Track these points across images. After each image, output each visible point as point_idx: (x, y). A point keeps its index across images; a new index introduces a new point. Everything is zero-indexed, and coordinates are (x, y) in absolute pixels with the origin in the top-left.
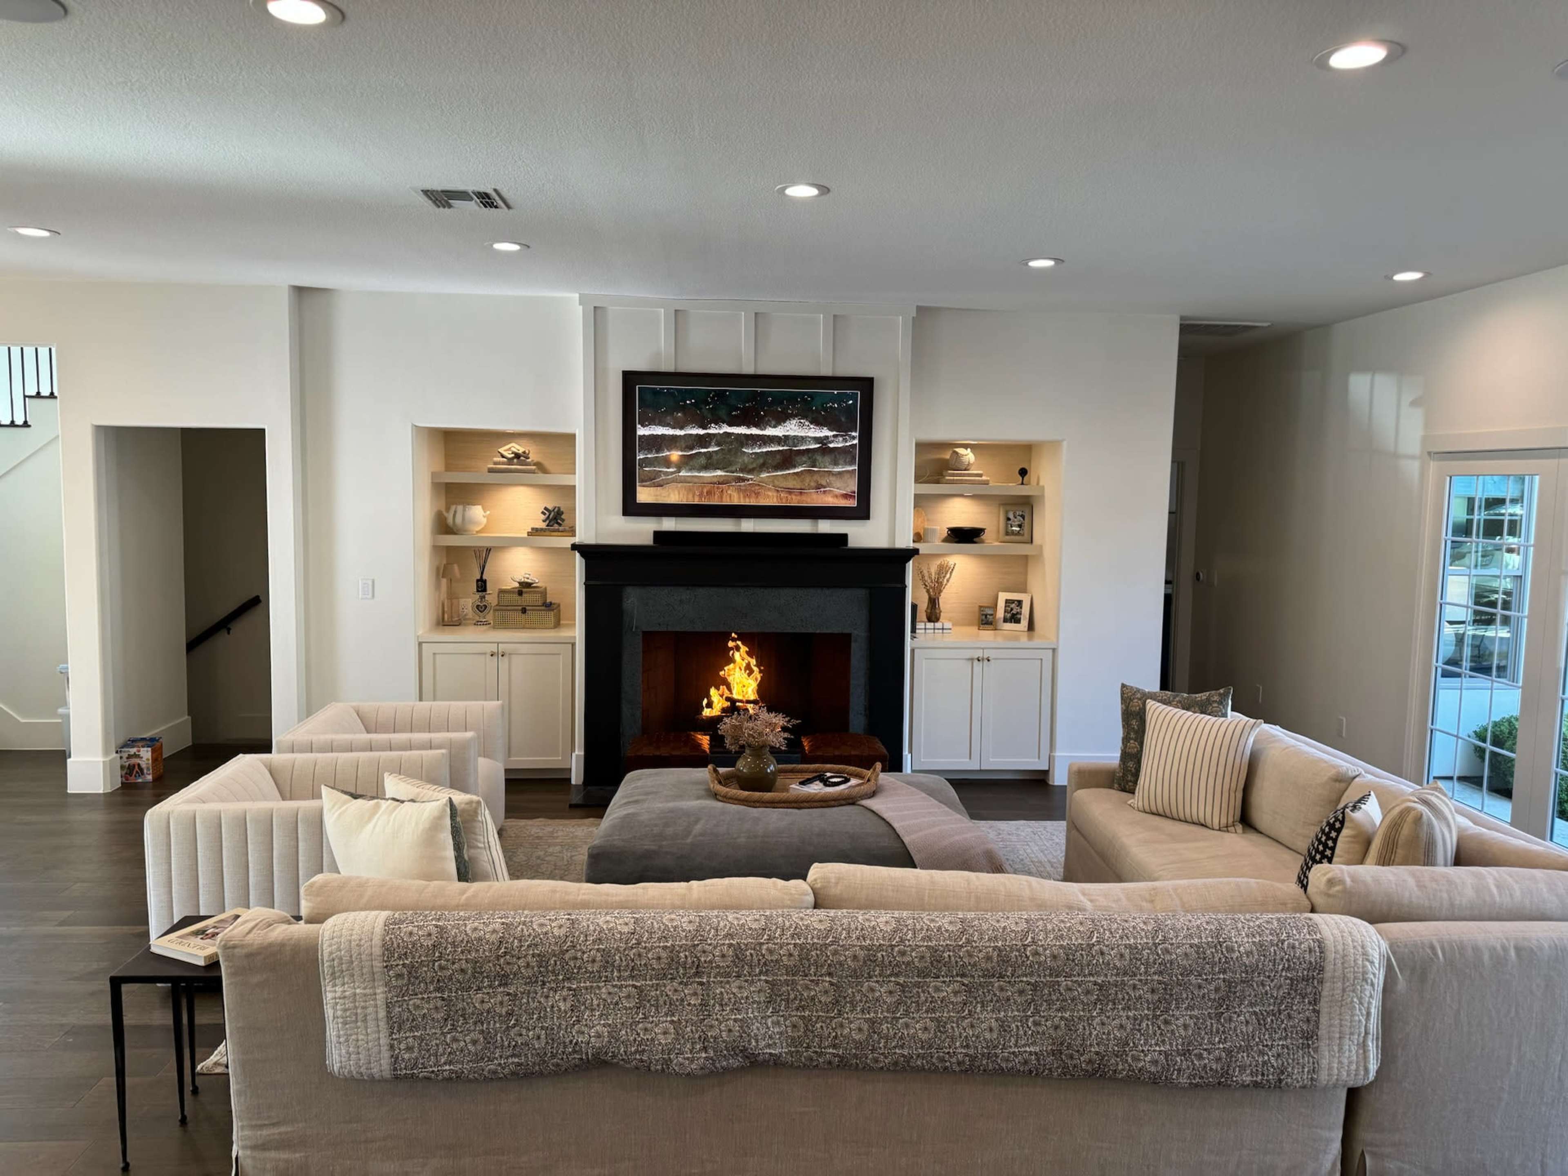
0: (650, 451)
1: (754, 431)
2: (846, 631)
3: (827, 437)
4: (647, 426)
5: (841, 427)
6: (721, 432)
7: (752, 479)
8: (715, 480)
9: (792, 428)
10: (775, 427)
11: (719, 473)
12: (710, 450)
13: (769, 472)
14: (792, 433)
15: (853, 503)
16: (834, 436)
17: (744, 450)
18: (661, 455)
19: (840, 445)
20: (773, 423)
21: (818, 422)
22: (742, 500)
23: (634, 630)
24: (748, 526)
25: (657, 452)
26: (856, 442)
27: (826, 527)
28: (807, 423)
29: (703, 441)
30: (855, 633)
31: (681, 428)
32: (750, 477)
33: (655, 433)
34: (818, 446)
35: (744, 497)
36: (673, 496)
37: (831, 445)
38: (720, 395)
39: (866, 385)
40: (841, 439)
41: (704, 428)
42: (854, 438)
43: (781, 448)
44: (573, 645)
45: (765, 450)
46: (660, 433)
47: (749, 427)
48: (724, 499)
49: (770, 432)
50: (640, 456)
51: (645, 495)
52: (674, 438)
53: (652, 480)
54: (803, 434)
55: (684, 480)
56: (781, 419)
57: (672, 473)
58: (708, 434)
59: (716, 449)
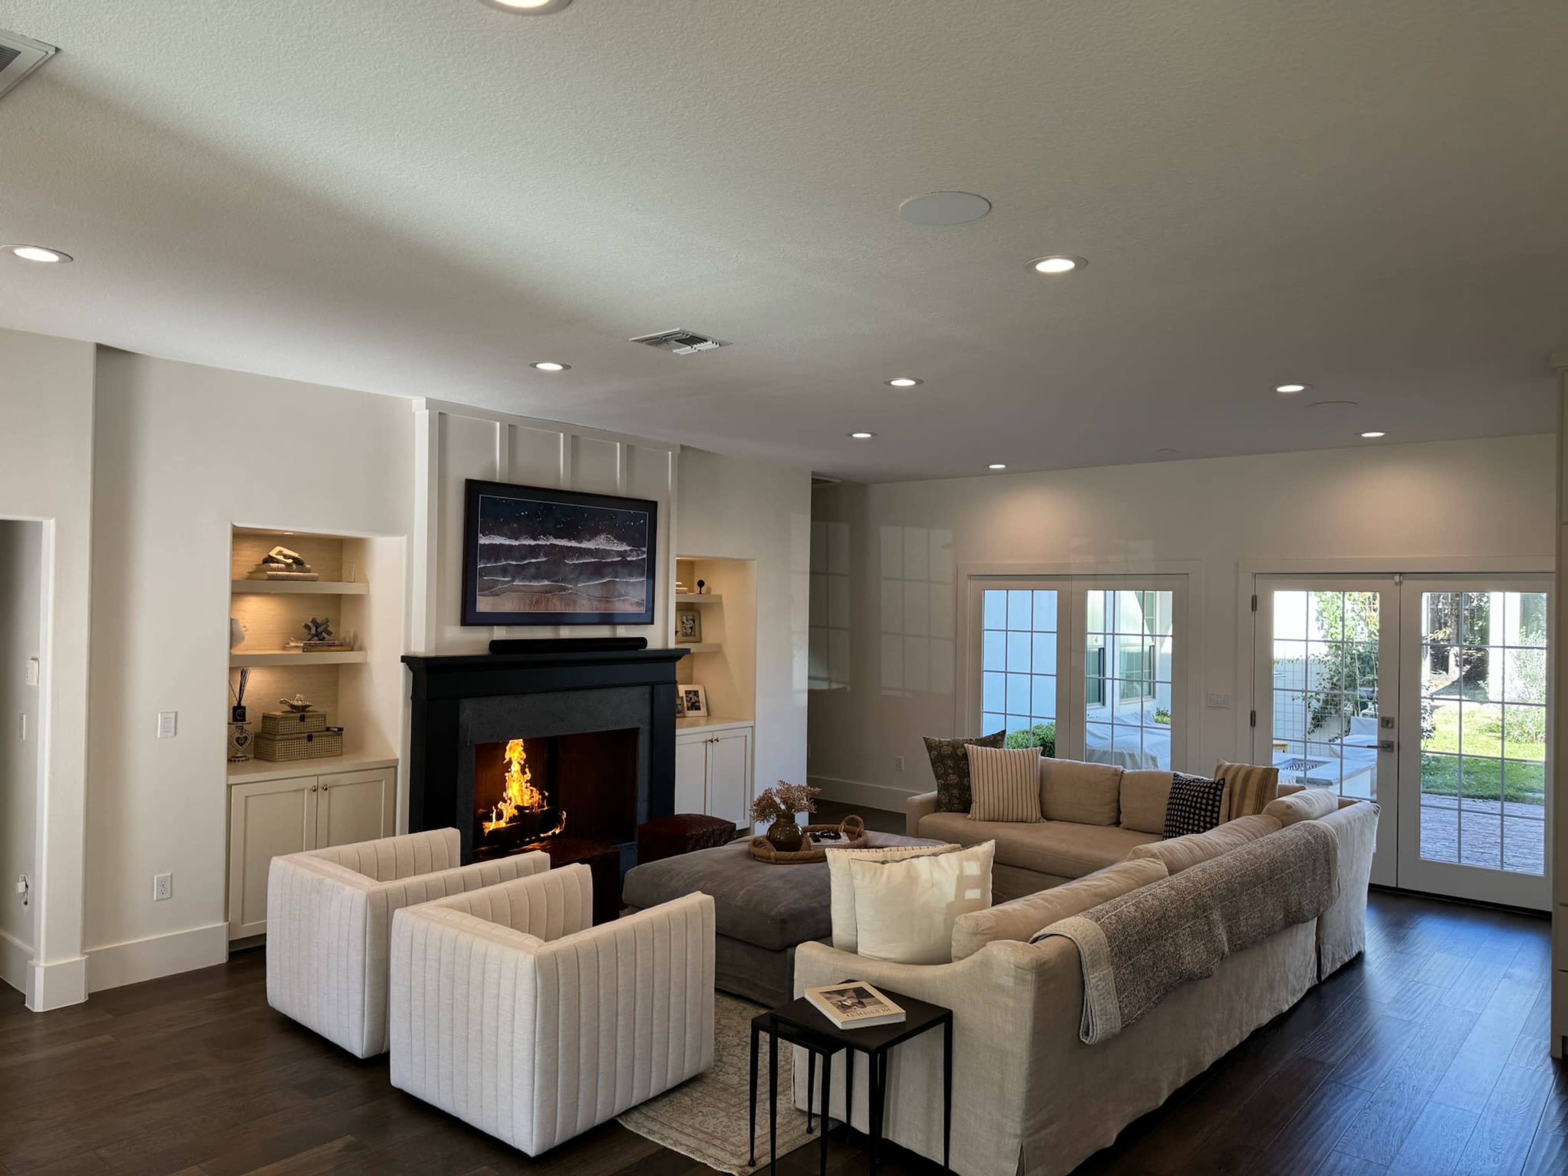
0: (489, 561)
1: (574, 544)
2: (635, 726)
3: (626, 551)
4: (487, 535)
5: (636, 544)
6: (548, 543)
7: (571, 588)
8: (542, 589)
9: (599, 543)
10: (589, 540)
11: (546, 583)
12: (539, 560)
13: (584, 582)
14: (601, 547)
15: (642, 610)
16: (631, 550)
17: (566, 561)
18: (499, 564)
19: (635, 559)
20: (588, 537)
21: (621, 539)
22: (563, 608)
23: (468, 744)
24: (566, 633)
25: (495, 562)
26: (645, 556)
27: (622, 632)
28: (612, 538)
29: (533, 551)
30: (642, 726)
31: (516, 539)
32: (570, 586)
33: (494, 542)
34: (619, 559)
35: (565, 606)
36: (508, 605)
37: (629, 559)
38: (548, 507)
39: (652, 506)
40: (635, 553)
41: (535, 540)
42: (644, 552)
43: (593, 560)
44: (396, 767)
45: (581, 561)
46: (498, 543)
47: (570, 540)
48: (549, 608)
49: (585, 545)
50: (480, 565)
51: (484, 605)
52: (511, 546)
53: (492, 590)
54: (608, 548)
55: (517, 590)
56: (593, 534)
57: (508, 582)
58: (538, 545)
59: (544, 559)
